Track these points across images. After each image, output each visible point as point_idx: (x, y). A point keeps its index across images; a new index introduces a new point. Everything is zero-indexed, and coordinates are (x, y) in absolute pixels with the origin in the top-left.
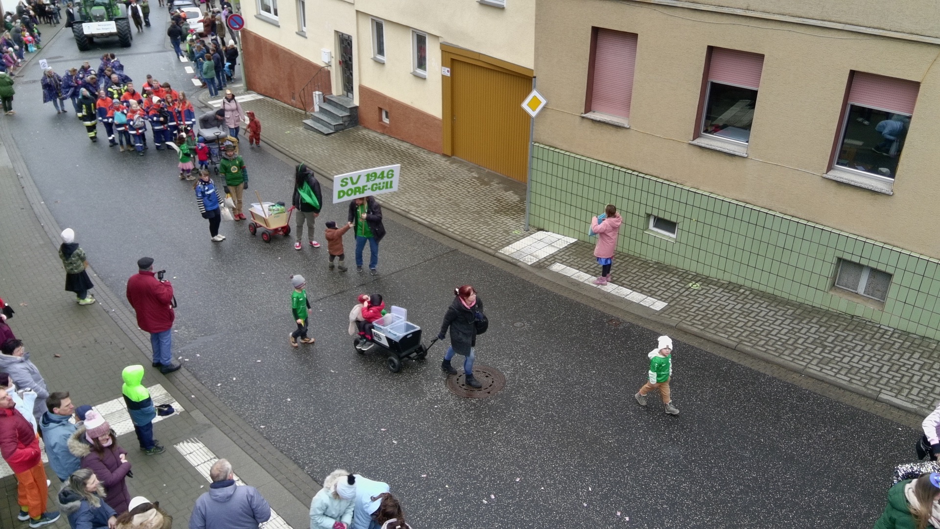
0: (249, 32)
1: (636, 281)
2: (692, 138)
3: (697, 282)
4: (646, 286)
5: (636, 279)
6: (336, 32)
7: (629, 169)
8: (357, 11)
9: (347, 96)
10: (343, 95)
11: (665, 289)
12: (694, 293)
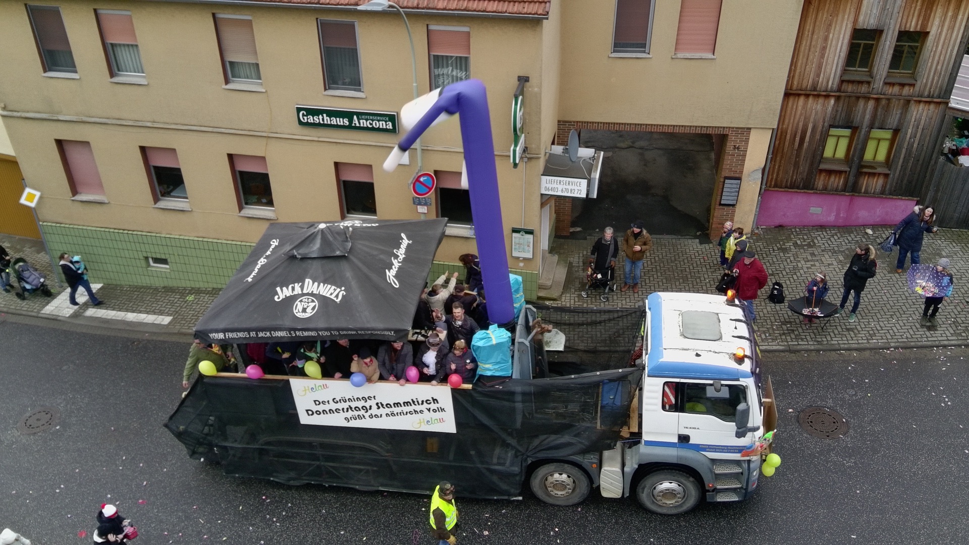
1: (150, 306)
2: (153, 203)
3: (192, 294)
4: (157, 308)
5: (149, 304)
11: (170, 307)
12: (190, 304)
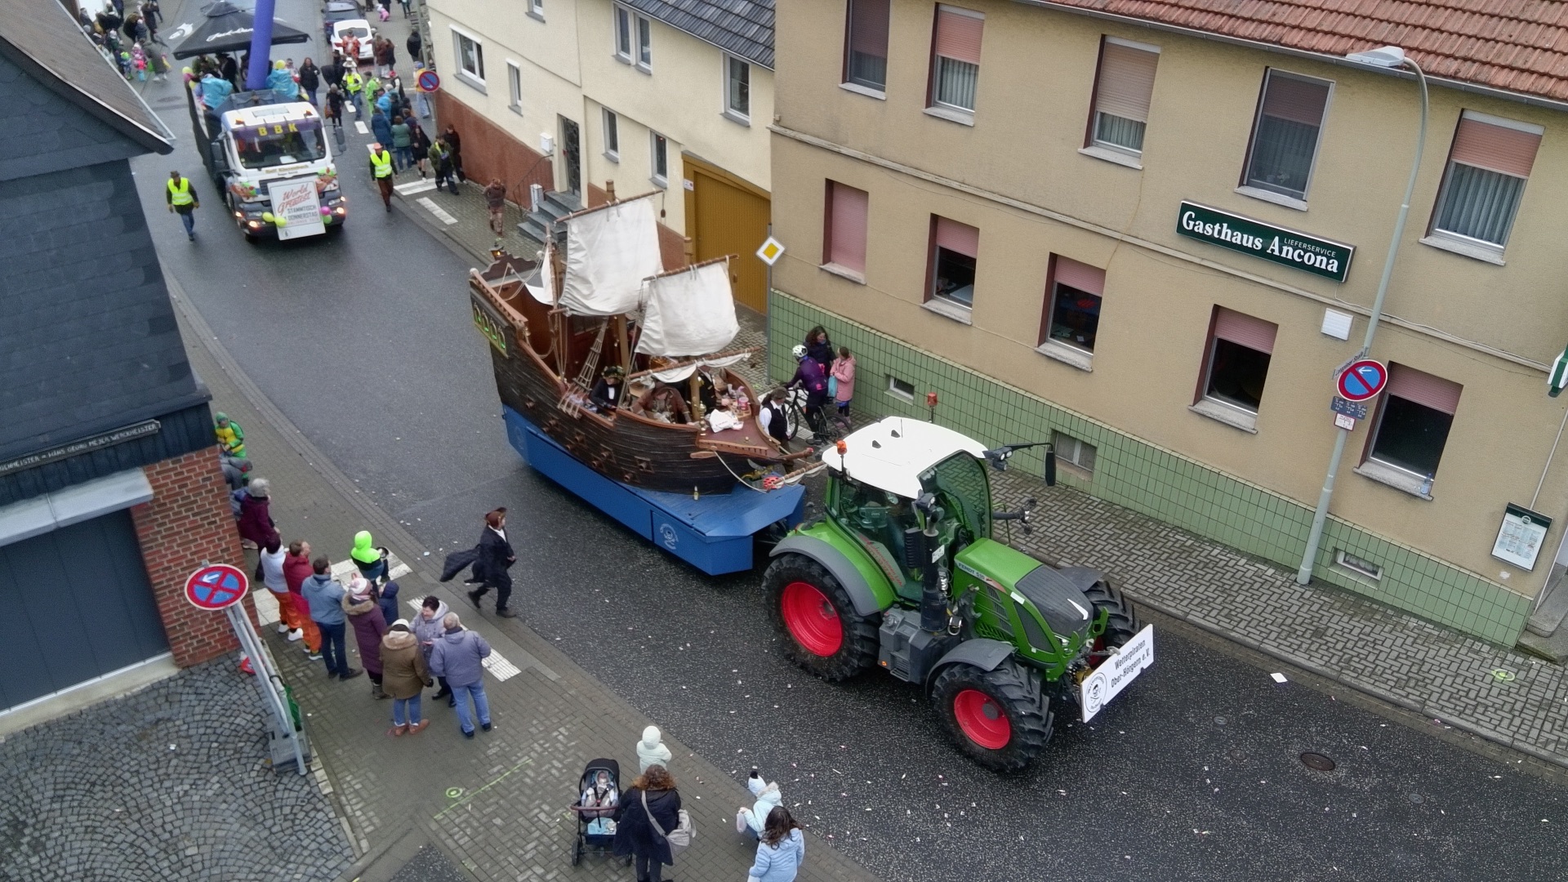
0: (447, 95)
2: (922, 300)
6: (559, 116)
7: (867, 326)
8: (585, 97)
9: (574, 193)
10: (568, 191)
